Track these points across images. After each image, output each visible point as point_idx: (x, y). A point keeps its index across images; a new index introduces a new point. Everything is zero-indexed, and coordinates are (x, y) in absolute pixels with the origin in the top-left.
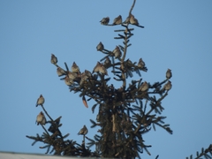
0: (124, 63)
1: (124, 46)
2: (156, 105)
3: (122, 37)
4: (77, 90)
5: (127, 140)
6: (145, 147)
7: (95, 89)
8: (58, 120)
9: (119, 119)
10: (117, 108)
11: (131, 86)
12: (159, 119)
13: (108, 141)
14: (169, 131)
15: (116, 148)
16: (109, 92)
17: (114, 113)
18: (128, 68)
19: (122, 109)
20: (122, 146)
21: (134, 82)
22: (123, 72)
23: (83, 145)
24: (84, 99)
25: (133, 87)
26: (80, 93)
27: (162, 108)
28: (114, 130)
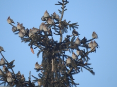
0: (62, 23)
1: (62, 10)
2: (84, 55)
3: (61, 4)
4: (27, 41)
5: (62, 79)
6: (75, 84)
7: (39, 40)
9: (56, 62)
10: (55, 54)
11: (66, 39)
12: (86, 64)
13: (48, 78)
14: (92, 72)
15: (54, 83)
16: (50, 44)
17: (54, 57)
18: (64, 26)
19: (59, 55)
20: (58, 83)
21: (68, 37)
22: (60, 29)
23: (30, 81)
24: (32, 47)
26: (29, 43)
27: (88, 58)
28: (52, 70)
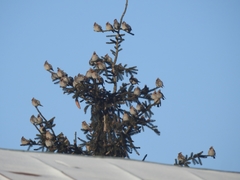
0: (115, 67)
1: (115, 50)
2: (145, 109)
3: (114, 42)
4: (70, 91)
5: (118, 141)
6: (135, 148)
7: (87, 90)
8: (51, 121)
9: (109, 119)
10: (108, 109)
11: (121, 89)
12: (149, 121)
13: (99, 140)
14: (157, 132)
15: (107, 147)
16: (101, 95)
17: (106, 113)
18: (119, 71)
19: (113, 110)
20: (112, 146)
21: (124, 85)
22: (114, 75)
23: (75, 144)
24: (77, 100)
25: (123, 89)
26: (73, 94)
27: (151, 113)
28: (105, 130)
